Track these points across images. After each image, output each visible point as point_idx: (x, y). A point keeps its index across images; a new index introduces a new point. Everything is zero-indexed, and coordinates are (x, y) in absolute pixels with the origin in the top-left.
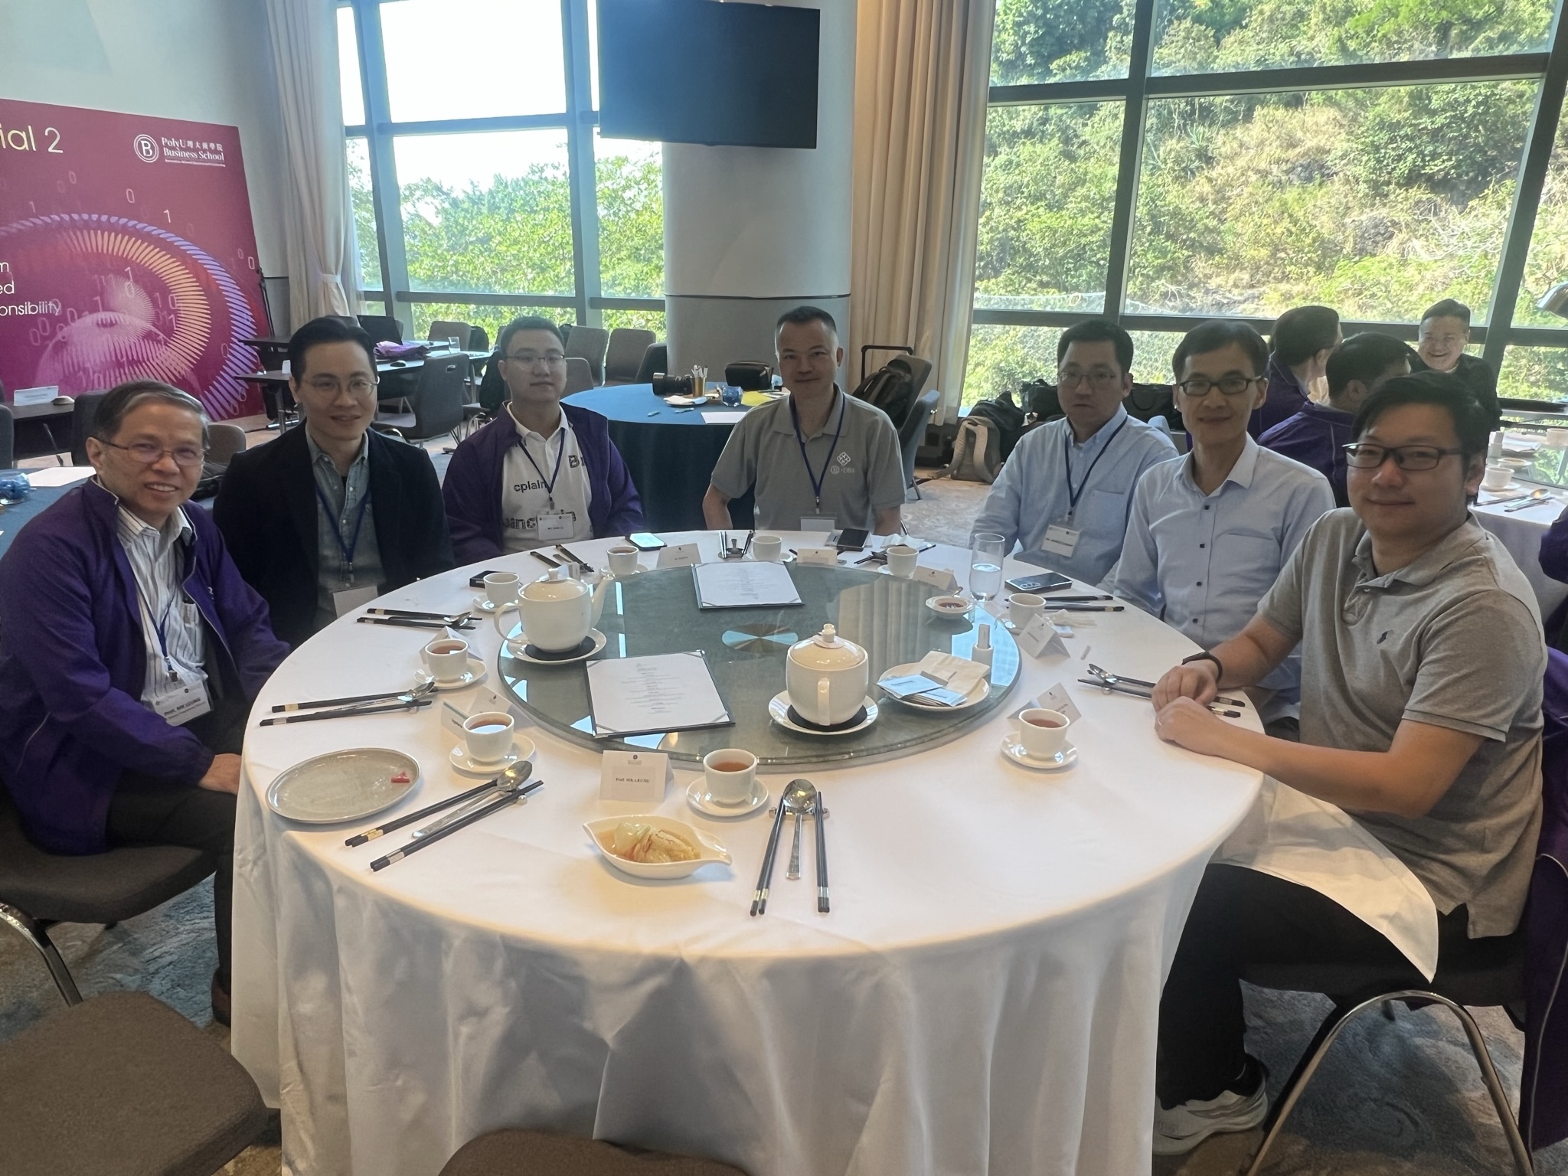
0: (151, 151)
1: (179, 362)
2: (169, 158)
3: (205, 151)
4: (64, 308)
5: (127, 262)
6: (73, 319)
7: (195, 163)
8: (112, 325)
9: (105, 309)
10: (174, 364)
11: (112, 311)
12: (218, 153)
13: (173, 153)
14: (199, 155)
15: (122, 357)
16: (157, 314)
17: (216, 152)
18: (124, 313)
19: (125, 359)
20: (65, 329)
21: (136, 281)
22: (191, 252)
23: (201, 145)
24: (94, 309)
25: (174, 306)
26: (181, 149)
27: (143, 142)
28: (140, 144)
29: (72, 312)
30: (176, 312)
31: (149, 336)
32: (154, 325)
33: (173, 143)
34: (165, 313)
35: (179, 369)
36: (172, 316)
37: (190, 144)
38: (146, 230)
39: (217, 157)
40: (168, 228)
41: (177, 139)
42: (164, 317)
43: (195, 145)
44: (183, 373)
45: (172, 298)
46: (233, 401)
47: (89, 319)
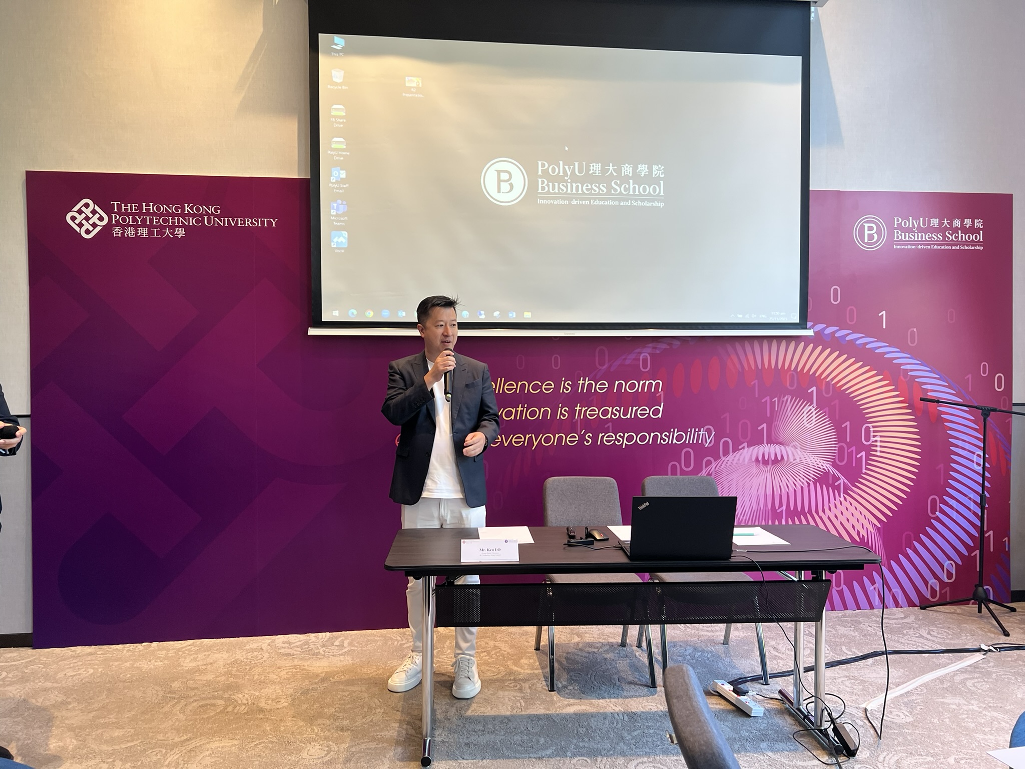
0: (876, 236)
1: (862, 519)
2: (901, 242)
3: (955, 230)
4: (717, 438)
5: (814, 380)
6: (726, 453)
7: (936, 247)
8: (776, 461)
9: (770, 441)
10: (853, 521)
11: (781, 443)
12: (977, 231)
13: (908, 237)
14: (944, 236)
15: (781, 505)
16: (841, 449)
17: (973, 230)
18: (795, 447)
19: (784, 508)
20: (714, 465)
21: (820, 406)
22: (908, 367)
23: (951, 224)
24: (756, 440)
25: (867, 439)
26: (920, 230)
27: (866, 225)
28: (862, 227)
29: (726, 443)
30: (869, 450)
31: (824, 479)
32: (834, 465)
33: (910, 223)
34: (854, 448)
35: (858, 527)
36: (863, 453)
37: (935, 222)
38: (847, 338)
39: (972, 237)
40: (880, 336)
41: (916, 218)
42: (850, 455)
43: (941, 224)
44: (863, 532)
45: (868, 429)
46: (932, 581)
47: (748, 453)
